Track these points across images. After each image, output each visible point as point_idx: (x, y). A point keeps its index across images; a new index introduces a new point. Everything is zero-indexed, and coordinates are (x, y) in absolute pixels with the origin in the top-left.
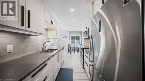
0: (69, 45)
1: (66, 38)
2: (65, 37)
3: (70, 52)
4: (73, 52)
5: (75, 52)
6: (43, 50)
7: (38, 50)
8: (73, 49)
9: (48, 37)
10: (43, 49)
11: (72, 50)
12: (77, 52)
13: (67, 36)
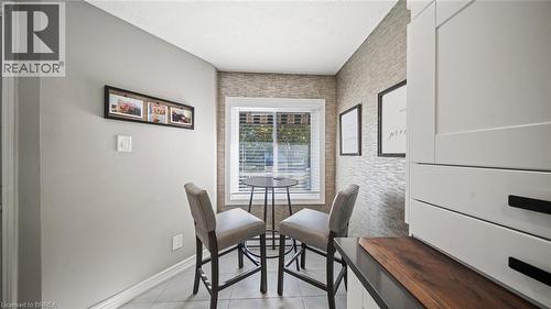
1: (182, 121)
13: (192, 109)
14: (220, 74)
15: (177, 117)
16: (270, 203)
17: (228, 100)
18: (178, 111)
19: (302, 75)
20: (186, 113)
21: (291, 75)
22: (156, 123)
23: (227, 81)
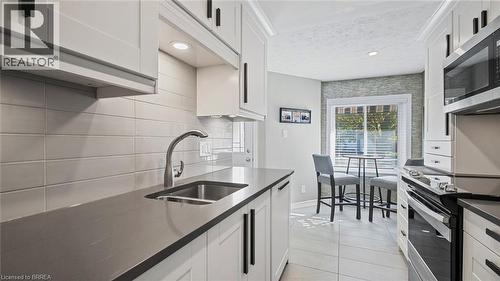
0: (321, 162)
1: (306, 119)
2: (296, 117)
3: (326, 210)
4: (351, 211)
5: (365, 213)
6: (166, 185)
7: (139, 179)
8: (350, 189)
9: (200, 114)
10: (168, 179)
11: (341, 197)
12: (377, 214)
13: (310, 112)
14: (324, 83)
15: (304, 118)
16: (362, 175)
17: (328, 101)
18: (303, 114)
19: (389, 77)
20: (307, 115)
21: (379, 78)
22: (296, 122)
23: (328, 88)
